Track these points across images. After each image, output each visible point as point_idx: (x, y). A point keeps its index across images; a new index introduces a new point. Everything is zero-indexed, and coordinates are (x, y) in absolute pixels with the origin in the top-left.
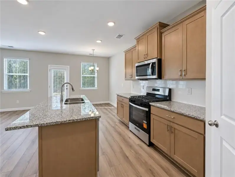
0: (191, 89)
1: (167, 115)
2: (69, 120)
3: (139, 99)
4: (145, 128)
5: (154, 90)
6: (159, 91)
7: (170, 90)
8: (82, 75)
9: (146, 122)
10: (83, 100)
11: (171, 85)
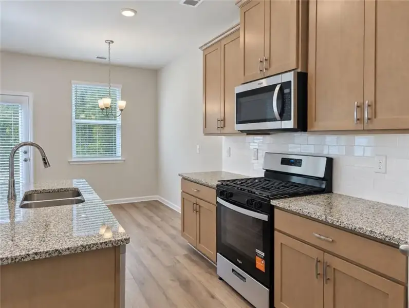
0: (386, 157)
1: (316, 235)
2: (36, 254)
3: (244, 190)
4: (259, 270)
5: (286, 161)
6: (300, 166)
7: (330, 162)
8: (75, 121)
9: (263, 254)
10: (79, 194)
11: (333, 146)
